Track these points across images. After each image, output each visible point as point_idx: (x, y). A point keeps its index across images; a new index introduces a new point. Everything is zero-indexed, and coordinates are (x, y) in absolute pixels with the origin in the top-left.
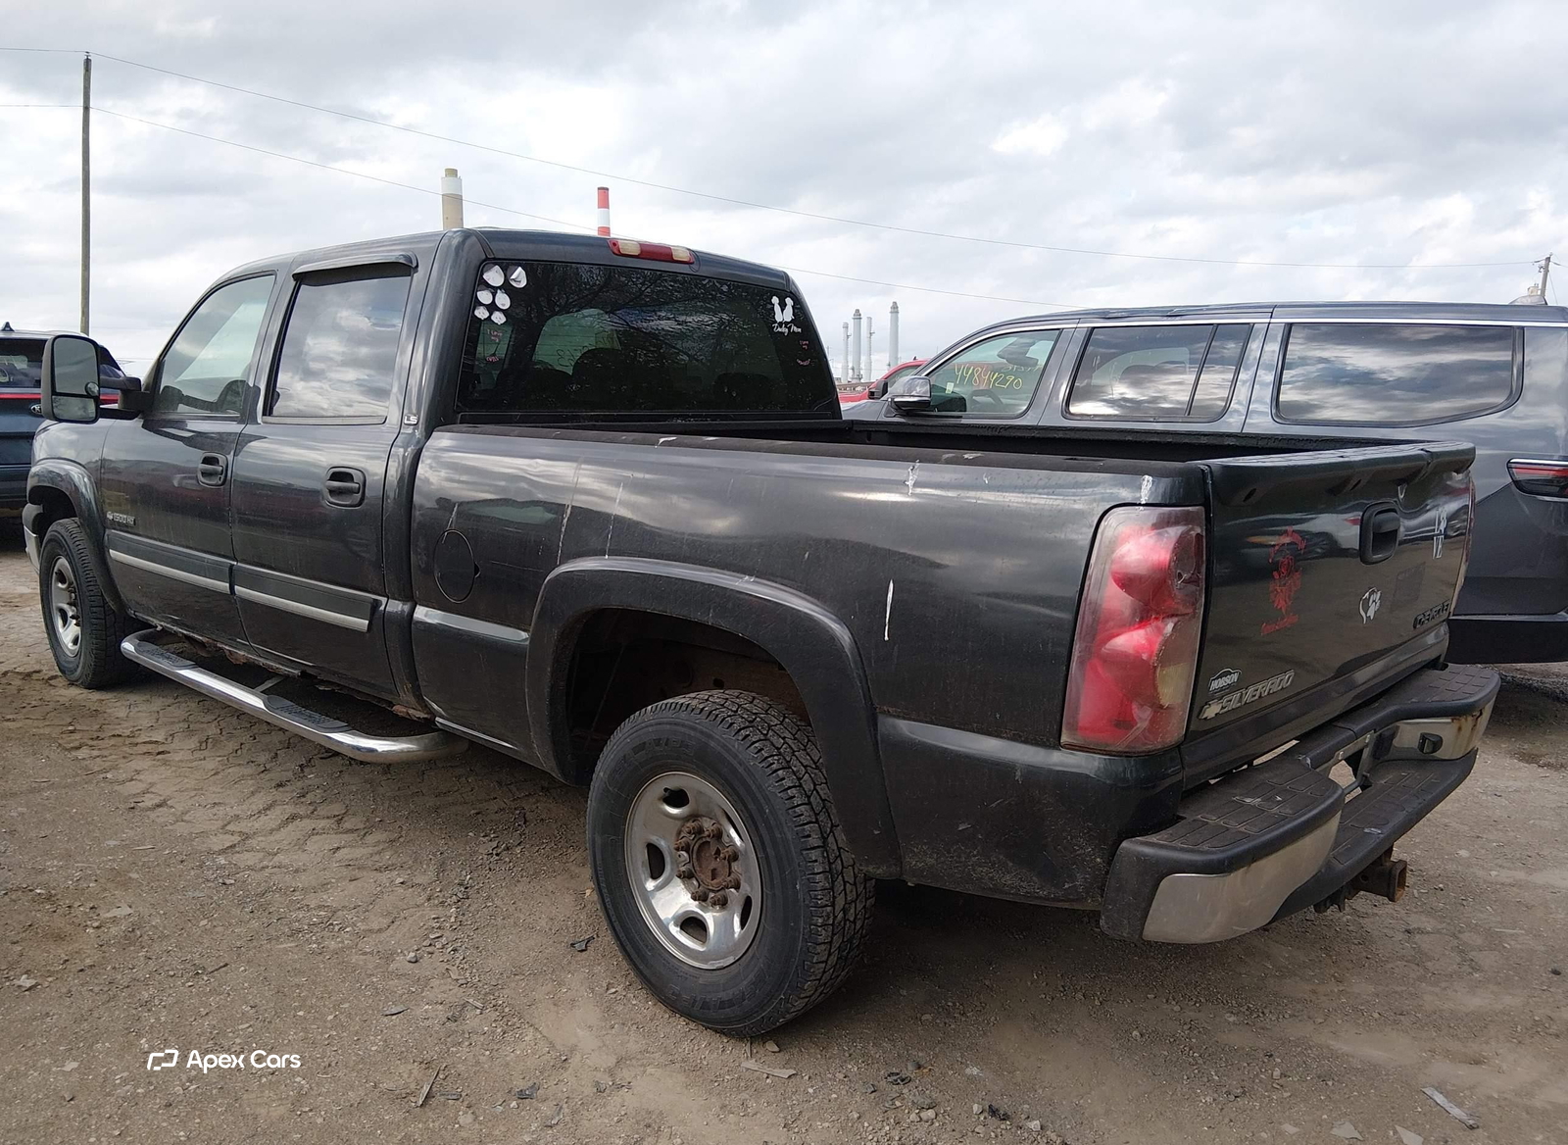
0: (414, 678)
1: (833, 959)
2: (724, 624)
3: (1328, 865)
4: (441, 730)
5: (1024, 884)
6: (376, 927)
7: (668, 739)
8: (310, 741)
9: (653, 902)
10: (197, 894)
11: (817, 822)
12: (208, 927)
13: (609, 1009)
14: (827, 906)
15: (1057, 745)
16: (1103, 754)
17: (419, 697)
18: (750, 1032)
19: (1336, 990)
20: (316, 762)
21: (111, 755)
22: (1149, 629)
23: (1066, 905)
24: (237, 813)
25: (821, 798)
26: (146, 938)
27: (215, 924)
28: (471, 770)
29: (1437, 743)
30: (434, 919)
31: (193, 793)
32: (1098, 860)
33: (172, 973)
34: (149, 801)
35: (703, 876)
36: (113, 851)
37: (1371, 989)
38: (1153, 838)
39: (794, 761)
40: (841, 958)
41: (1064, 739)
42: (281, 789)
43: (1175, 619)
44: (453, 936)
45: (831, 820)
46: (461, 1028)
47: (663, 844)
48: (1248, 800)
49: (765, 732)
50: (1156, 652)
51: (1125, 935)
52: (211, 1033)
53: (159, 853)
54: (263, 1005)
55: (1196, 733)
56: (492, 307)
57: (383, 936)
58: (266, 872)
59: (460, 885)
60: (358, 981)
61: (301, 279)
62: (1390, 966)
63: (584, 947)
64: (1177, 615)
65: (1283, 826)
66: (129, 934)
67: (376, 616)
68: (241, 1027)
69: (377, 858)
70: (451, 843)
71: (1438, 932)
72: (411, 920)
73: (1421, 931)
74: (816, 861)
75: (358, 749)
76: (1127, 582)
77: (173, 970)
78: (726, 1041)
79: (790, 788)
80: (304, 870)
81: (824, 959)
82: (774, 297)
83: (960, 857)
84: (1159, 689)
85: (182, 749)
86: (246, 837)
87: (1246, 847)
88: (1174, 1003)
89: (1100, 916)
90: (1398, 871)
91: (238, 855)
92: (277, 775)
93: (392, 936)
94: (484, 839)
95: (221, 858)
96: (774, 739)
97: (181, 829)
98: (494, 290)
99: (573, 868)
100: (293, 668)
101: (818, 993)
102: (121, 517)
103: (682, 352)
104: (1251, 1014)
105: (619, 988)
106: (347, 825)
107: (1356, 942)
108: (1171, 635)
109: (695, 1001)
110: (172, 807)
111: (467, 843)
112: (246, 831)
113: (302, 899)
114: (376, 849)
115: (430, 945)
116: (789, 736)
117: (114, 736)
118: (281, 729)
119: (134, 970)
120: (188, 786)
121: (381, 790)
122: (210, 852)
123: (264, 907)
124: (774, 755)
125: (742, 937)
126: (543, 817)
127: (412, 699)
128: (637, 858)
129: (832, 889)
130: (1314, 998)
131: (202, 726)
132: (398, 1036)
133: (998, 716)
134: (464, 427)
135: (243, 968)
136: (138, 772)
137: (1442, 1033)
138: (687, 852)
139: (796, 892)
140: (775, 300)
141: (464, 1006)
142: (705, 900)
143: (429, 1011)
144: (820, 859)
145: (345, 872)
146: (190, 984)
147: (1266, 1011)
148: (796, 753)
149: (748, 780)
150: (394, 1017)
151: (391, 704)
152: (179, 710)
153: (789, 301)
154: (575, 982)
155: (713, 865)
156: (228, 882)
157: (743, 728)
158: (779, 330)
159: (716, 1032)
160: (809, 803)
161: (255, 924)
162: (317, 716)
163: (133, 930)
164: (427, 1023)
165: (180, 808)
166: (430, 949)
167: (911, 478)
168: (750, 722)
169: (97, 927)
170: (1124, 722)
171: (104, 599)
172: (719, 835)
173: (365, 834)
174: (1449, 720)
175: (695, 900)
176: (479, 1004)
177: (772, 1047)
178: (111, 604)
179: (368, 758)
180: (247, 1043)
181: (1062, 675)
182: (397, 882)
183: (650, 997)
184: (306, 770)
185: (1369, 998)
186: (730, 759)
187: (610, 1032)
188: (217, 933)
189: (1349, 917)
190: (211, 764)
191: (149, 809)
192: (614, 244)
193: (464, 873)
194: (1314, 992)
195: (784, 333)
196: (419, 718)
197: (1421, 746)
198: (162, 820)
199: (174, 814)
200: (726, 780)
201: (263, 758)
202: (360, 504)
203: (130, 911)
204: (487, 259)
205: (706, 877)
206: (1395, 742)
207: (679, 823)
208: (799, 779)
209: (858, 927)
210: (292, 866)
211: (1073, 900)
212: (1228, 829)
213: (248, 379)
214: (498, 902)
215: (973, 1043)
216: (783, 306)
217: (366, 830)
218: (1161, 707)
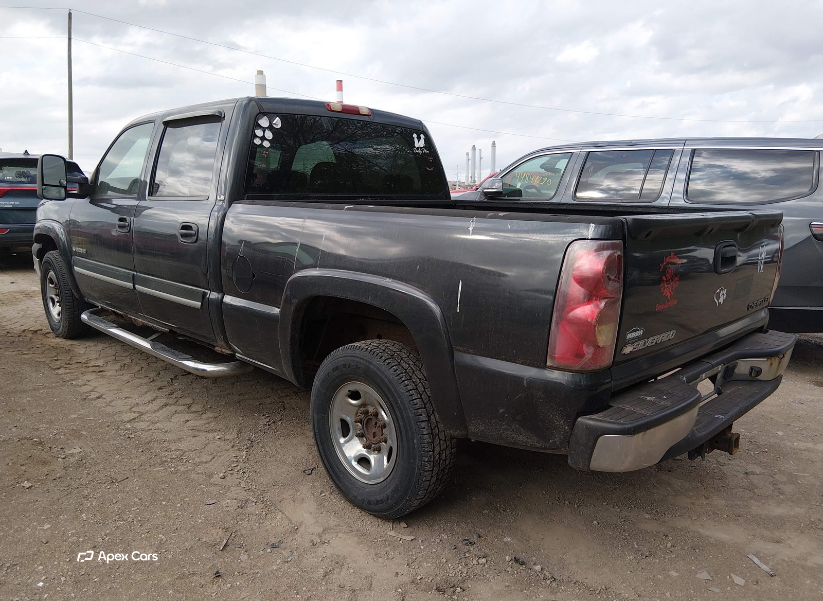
0: (224, 332)
1: (434, 479)
2: (377, 304)
3: (693, 432)
4: (239, 360)
5: (529, 440)
6: (204, 460)
7: (350, 364)
8: (176, 367)
9: (344, 449)
10: (115, 442)
11: (425, 408)
12: (119, 459)
13: (321, 504)
14: (430, 451)
15: (544, 367)
16: (568, 372)
17: (227, 343)
18: (392, 517)
19: (705, 503)
20: (180, 377)
21: (75, 372)
22: (592, 305)
23: (551, 452)
24: (138, 402)
25: (427, 395)
26: (88, 464)
27: (123, 457)
28: (258, 382)
29: (759, 372)
30: (234, 457)
31: (116, 392)
32: (566, 427)
33: (100, 481)
34: (93, 396)
35: (369, 436)
36: (73, 420)
37: (723, 502)
38: (594, 416)
39: (414, 376)
40: (438, 479)
41: (548, 363)
42: (161, 390)
43: (606, 300)
44: (244, 465)
45: (433, 407)
46: (244, 512)
47: (348, 419)
48: (648, 398)
49: (399, 361)
50: (595, 317)
51: (580, 467)
52: (118, 512)
53: (97, 421)
54: (145, 498)
55: (620, 361)
56: (263, 138)
57: (207, 465)
58: (150, 432)
59: (249, 440)
60: (194, 488)
61: (167, 124)
62: (735, 491)
63: (310, 473)
64: (607, 298)
65: (666, 411)
66: (79, 462)
67: (205, 300)
68: (133, 509)
69: (207, 426)
70: (245, 419)
71: (763, 474)
72: (222, 457)
73: (753, 473)
74: (424, 428)
75: (197, 369)
76: (581, 281)
77: (100, 480)
78: (380, 521)
79: (411, 390)
80: (170, 431)
81: (429, 479)
82: (414, 134)
83: (496, 426)
84: (598, 338)
85: (112, 370)
86: (141, 414)
87: (643, 422)
88: (617, 507)
89: (567, 458)
90: (734, 439)
91: (137, 423)
92: (159, 383)
93: (212, 465)
94: (262, 417)
95: (128, 424)
96: (404, 365)
97: (109, 410)
98: (264, 130)
99: (307, 433)
100: (165, 328)
101: (426, 497)
102: (79, 250)
103: (376, 165)
104: (658, 514)
105: (327, 494)
106: (193, 409)
107: (718, 478)
108: (604, 309)
109: (364, 500)
110: (104, 399)
111: (253, 419)
112: (142, 411)
113: (168, 446)
114: (207, 421)
115: (232, 470)
116: (412, 363)
117: (77, 362)
118: (162, 360)
119: (81, 480)
120: (113, 388)
121: (211, 392)
122: (123, 422)
123: (148, 450)
124: (403, 373)
125: (388, 467)
126: (294, 407)
127: (223, 344)
128: (336, 426)
129: (433, 443)
130: (692, 507)
131: (122, 358)
132: (213, 515)
133: (515, 351)
134: (248, 201)
135: (136, 480)
136: (88, 381)
137: (760, 527)
138: (361, 423)
139: (414, 444)
140: (415, 136)
141: (247, 501)
142: (370, 449)
143: (230, 503)
144: (427, 427)
145: (191, 433)
146: (109, 487)
147: (666, 513)
148: (415, 372)
149: (390, 386)
150: (211, 506)
151: (214, 347)
152: (111, 350)
153: (422, 136)
154: (304, 490)
155: (374, 430)
156: (131, 436)
157: (388, 359)
158: (417, 151)
159: (375, 516)
160: (421, 398)
161: (143, 458)
162: (177, 352)
163: (82, 460)
164: (228, 509)
165: (109, 399)
166: (231, 472)
167: (471, 226)
168: (391, 356)
169: (64, 458)
170: (579, 355)
171: (72, 292)
172: (376, 414)
173: (202, 414)
174: (766, 359)
175: (365, 448)
176: (255, 500)
177: (403, 525)
178: (76, 294)
179: (203, 374)
180: (135, 517)
181: (547, 330)
182: (217, 438)
183: (342, 498)
184: (174, 381)
185: (722, 507)
186: (381, 375)
187: (320, 515)
188: (124, 462)
189: (715, 465)
190: (126, 377)
191: (93, 400)
192: (328, 105)
193: (251, 434)
194: (693, 504)
195: (419, 153)
196: (227, 354)
197: (751, 373)
198: (99, 405)
199: (105, 402)
200: (379, 386)
201: (152, 375)
202: (196, 242)
203: (80, 450)
204: (260, 113)
205: (370, 436)
206: (736, 371)
207: (357, 408)
208: (416, 385)
209: (447, 463)
210: (164, 429)
211: (554, 449)
212: (635, 412)
213: (141, 177)
214: (268, 449)
215: (509, 525)
216: (419, 138)
217: (203, 412)
218: (599, 347)
